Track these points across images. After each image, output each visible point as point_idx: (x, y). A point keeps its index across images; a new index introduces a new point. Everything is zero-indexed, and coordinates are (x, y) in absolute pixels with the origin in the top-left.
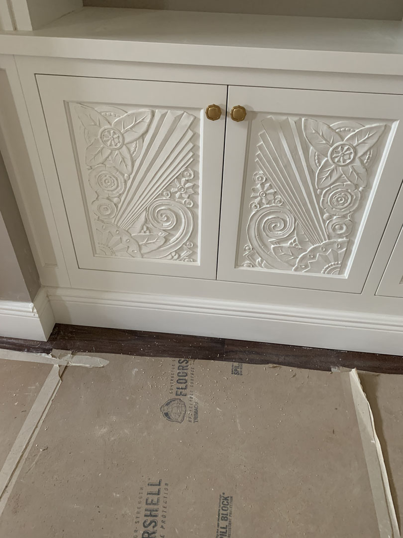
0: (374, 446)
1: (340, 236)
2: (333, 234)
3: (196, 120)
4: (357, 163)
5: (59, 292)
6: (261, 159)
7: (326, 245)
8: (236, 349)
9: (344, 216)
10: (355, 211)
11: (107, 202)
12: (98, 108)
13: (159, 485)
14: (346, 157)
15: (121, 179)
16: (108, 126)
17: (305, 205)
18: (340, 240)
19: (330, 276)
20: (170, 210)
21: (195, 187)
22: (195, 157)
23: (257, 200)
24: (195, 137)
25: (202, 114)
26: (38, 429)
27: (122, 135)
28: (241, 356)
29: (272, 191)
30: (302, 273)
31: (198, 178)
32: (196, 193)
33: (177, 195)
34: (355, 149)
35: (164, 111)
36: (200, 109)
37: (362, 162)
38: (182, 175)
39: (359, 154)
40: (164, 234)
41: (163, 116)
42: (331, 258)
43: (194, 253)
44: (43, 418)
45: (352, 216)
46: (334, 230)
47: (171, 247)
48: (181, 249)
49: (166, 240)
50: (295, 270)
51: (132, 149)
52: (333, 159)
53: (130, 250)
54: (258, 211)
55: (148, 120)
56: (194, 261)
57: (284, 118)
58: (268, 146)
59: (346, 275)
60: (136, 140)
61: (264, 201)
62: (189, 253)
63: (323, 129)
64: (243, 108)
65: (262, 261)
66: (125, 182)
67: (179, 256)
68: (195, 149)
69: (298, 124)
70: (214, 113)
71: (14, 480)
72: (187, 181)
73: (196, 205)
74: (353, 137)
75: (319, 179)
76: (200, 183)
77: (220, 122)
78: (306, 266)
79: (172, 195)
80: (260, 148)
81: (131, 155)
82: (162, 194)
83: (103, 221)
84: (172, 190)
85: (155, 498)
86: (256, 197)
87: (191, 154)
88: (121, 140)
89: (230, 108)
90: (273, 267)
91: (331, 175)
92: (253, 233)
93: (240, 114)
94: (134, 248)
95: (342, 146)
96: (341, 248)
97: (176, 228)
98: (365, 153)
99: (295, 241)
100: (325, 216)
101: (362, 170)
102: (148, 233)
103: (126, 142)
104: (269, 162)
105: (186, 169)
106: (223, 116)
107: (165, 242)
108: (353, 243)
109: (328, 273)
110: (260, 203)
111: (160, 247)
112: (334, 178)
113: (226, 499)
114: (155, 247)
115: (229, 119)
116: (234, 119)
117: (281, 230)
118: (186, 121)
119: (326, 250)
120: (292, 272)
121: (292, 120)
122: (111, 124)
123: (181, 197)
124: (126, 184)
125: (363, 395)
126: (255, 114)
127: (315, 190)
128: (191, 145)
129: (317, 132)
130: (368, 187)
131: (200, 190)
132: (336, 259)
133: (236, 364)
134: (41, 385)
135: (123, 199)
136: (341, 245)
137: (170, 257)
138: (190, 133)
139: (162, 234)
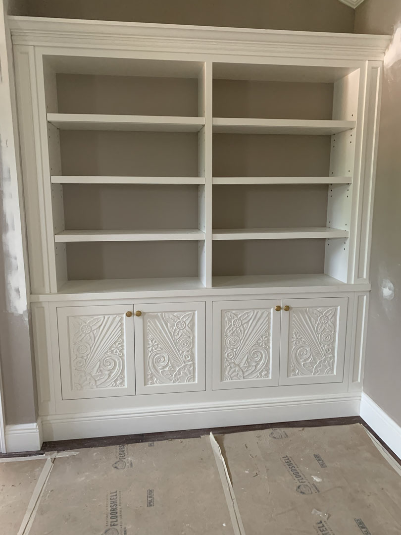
0: (222, 460)
1: (189, 361)
2: (186, 361)
3: (122, 318)
4: (187, 327)
5: (49, 418)
6: (149, 330)
7: (184, 366)
8: (150, 437)
9: (188, 351)
10: (192, 348)
11: (81, 359)
12: (81, 318)
13: (116, 492)
14: (182, 326)
15: (89, 347)
16: (85, 324)
17: (171, 348)
18: (189, 363)
19: (189, 383)
20: (112, 359)
21: (122, 346)
22: (122, 333)
23: (150, 349)
24: (122, 324)
25: (124, 316)
26: (45, 485)
27: (91, 327)
28: (153, 439)
29: (156, 344)
30: (177, 383)
31: (124, 342)
32: (123, 349)
33: (115, 351)
34: (184, 322)
35: (109, 316)
36: (123, 314)
37: (188, 327)
38: (117, 341)
39: (187, 324)
40: (108, 372)
41: (109, 318)
42: (188, 373)
43: (123, 381)
44: (47, 480)
45: (191, 351)
46: (185, 358)
47: (111, 380)
48: (117, 380)
49: (109, 376)
50: (174, 382)
51: (95, 333)
52: (178, 327)
53: (91, 384)
54: (151, 354)
55: (102, 321)
56: (124, 386)
57: (156, 314)
58: (152, 325)
59: (196, 382)
60: (97, 329)
61: (153, 349)
62: (121, 381)
63: (171, 316)
64: (140, 312)
65: (157, 380)
66: (91, 348)
67: (116, 384)
68: (122, 330)
69: (162, 315)
70: (129, 314)
71: (38, 504)
72: (119, 344)
73: (123, 355)
74: (183, 318)
75: (174, 336)
76: (125, 344)
77: (132, 317)
78: (178, 379)
79: (113, 351)
80: (149, 326)
81: (94, 335)
82: (107, 352)
83: (78, 370)
84: (112, 349)
85: (115, 497)
86: (150, 347)
87: (120, 332)
88: (90, 329)
89: (135, 312)
90: (163, 383)
91: (178, 334)
92: (151, 365)
93: (139, 314)
94: (93, 382)
95: (180, 322)
96: (191, 367)
97: (114, 368)
98: (189, 324)
99: (170, 367)
100: (180, 352)
101: (189, 330)
102: (100, 373)
103: (93, 329)
104: (153, 331)
105: (119, 339)
106: (133, 315)
107: (109, 377)
108: (195, 364)
109: (189, 382)
110: (152, 350)
111: (106, 380)
112: (180, 335)
113: (151, 491)
114: (103, 380)
115: (135, 316)
116: (137, 316)
117: (163, 362)
118: (118, 319)
119: (185, 370)
120: (172, 384)
121: (159, 314)
122: (86, 323)
123: (116, 352)
124: (91, 350)
125: (216, 442)
126: (145, 313)
127: (173, 341)
128: (120, 328)
129: (169, 318)
130: (194, 337)
131: (125, 348)
132: (190, 373)
133: (151, 442)
134: (43, 468)
135: (89, 357)
136: (190, 365)
137: (111, 385)
138: (120, 323)
139: (107, 373)
